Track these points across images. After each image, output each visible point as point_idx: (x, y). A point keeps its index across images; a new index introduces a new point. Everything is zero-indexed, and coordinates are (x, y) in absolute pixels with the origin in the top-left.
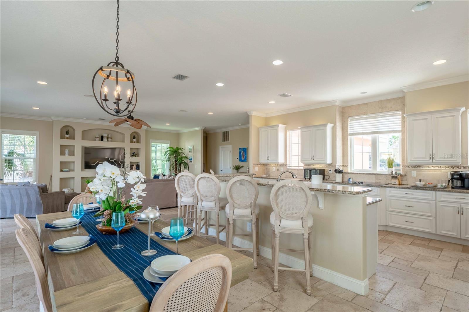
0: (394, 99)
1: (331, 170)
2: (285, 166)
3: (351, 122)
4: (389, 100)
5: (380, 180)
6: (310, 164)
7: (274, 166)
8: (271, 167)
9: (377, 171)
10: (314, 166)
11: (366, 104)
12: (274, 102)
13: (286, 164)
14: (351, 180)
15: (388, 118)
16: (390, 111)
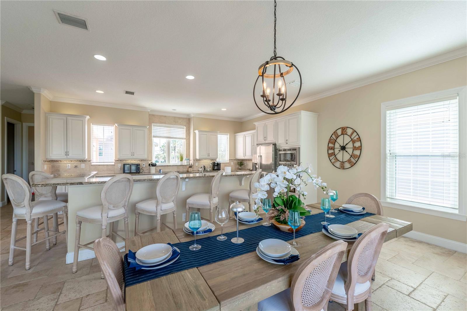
0: (182, 118)
1: (144, 164)
2: (88, 162)
3: (154, 127)
4: (179, 118)
5: (180, 169)
6: (123, 160)
7: (68, 162)
8: (62, 164)
9: (170, 163)
10: (127, 162)
11: (165, 116)
12: (102, 92)
13: (90, 160)
14: (161, 171)
15: (177, 129)
16: (180, 125)
